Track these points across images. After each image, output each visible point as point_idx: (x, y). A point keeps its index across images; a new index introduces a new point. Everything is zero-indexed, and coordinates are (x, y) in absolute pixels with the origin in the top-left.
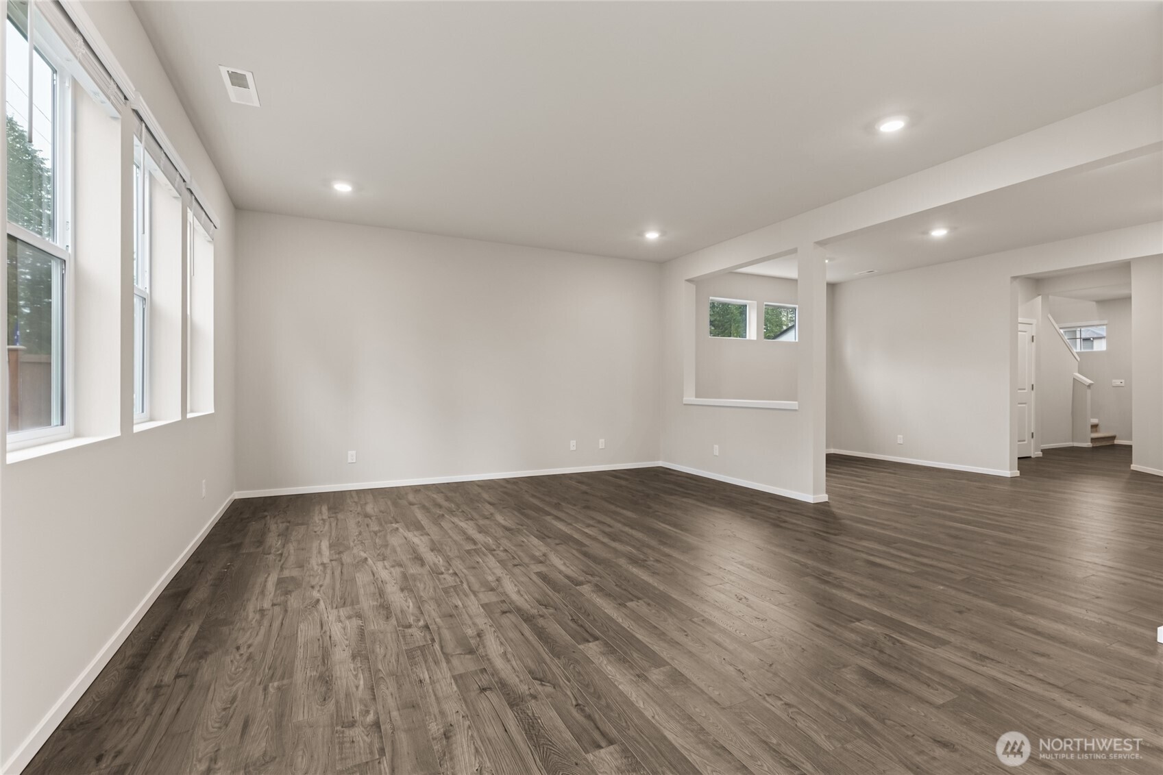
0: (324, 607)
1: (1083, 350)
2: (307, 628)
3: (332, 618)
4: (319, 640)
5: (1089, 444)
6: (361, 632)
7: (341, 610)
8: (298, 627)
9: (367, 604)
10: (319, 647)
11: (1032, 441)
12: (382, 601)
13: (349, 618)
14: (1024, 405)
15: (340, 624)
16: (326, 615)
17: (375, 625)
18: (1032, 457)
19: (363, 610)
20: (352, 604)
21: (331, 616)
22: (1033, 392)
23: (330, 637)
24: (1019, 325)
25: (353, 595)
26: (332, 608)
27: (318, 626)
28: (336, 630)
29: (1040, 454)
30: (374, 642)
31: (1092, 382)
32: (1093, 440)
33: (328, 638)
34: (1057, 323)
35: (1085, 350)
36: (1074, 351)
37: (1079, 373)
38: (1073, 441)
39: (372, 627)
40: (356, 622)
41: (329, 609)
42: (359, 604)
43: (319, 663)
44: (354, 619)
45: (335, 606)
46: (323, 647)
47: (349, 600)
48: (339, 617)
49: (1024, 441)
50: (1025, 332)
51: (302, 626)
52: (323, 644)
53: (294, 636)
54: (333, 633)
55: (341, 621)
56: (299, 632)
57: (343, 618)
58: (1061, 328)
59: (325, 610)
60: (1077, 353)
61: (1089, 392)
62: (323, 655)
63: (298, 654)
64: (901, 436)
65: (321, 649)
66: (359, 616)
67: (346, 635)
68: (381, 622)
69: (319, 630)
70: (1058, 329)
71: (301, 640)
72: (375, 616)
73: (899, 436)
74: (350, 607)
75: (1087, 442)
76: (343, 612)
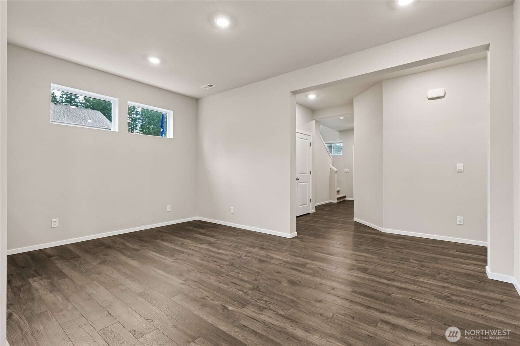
1: (335, 155)
5: (336, 201)
11: (311, 203)
14: (307, 183)
18: (311, 213)
22: (311, 176)
24: (296, 133)
29: (314, 211)
31: (337, 170)
32: (338, 199)
34: (324, 141)
35: (336, 155)
36: (331, 155)
37: (332, 165)
38: (330, 200)
49: (307, 204)
50: (307, 140)
58: (326, 144)
60: (332, 156)
61: (336, 175)
64: (233, 208)
70: (325, 144)
73: (231, 207)
75: (335, 200)
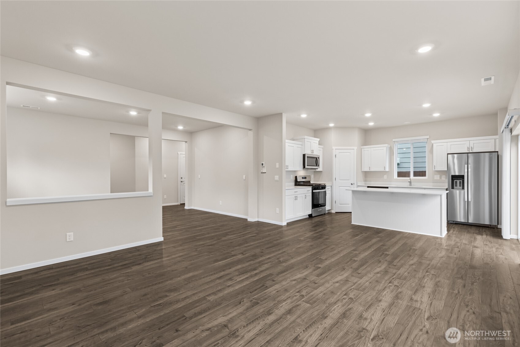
0: (426, 313)
2: (439, 306)
3: (424, 305)
4: (435, 298)
6: (415, 293)
7: (418, 307)
8: (443, 309)
9: (403, 303)
10: (435, 296)
12: (395, 301)
13: (416, 301)
15: (422, 300)
16: (427, 308)
17: (408, 292)
19: (408, 301)
20: (411, 307)
21: (425, 306)
23: (429, 297)
25: (407, 312)
26: (422, 310)
27: (433, 304)
28: (425, 299)
30: (414, 287)
33: (430, 297)
39: (410, 292)
40: (415, 298)
41: (424, 310)
42: (407, 305)
43: (437, 291)
44: (415, 299)
45: (420, 311)
46: (434, 295)
47: (411, 309)
48: (421, 304)
51: (441, 309)
52: (434, 296)
53: (445, 305)
54: (427, 298)
55: (421, 301)
56: (443, 306)
57: (420, 302)
59: (426, 311)
62: (435, 293)
63: (445, 297)
65: (435, 295)
66: (411, 299)
67: (423, 295)
68: (405, 292)
69: (433, 302)
71: (443, 303)
72: (405, 296)
74: (413, 305)
76: (418, 305)
